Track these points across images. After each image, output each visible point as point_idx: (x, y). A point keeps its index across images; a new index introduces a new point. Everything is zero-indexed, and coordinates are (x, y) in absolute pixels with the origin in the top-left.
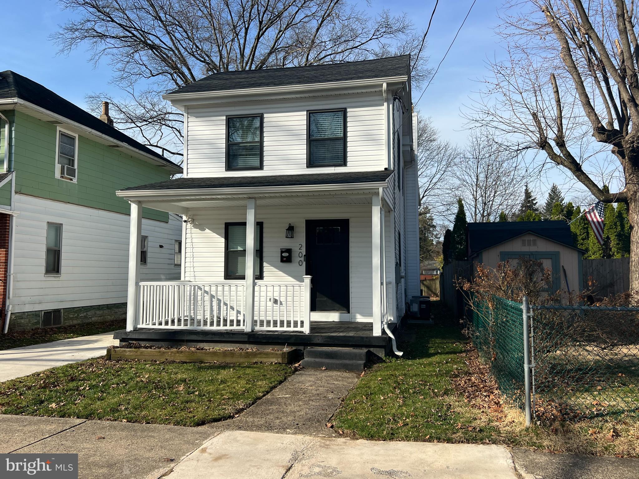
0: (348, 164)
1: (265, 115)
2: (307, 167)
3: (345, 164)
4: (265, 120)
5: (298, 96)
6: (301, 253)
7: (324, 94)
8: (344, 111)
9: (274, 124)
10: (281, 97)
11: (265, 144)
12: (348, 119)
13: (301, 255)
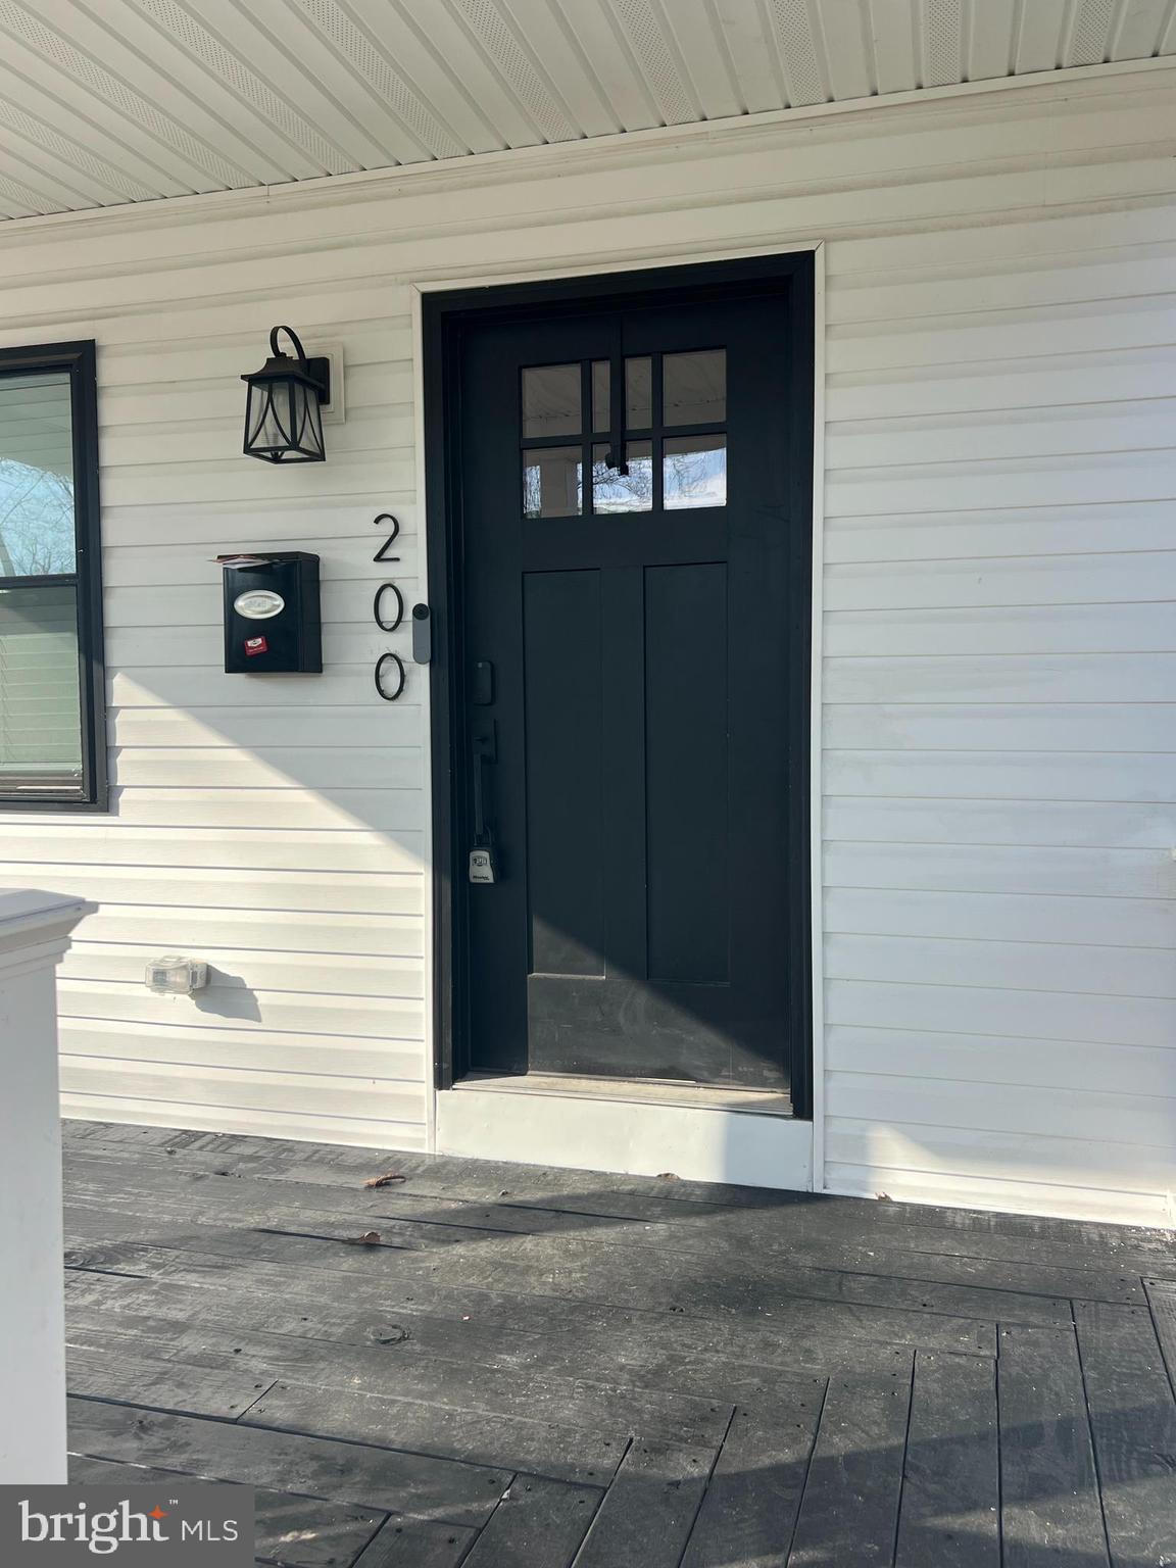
6: (389, 595)
13: (390, 611)
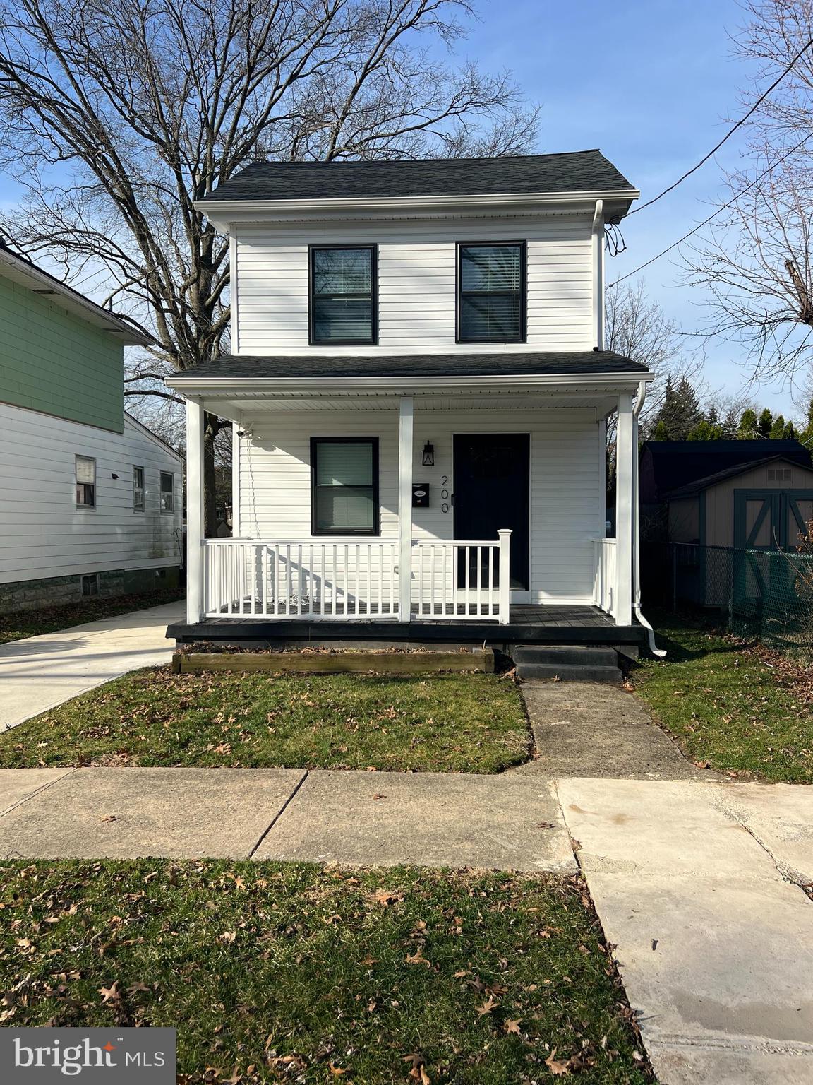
0: (529, 338)
1: (381, 247)
2: (457, 342)
3: (522, 338)
4: (381, 256)
5: (442, 215)
6: (445, 492)
7: (488, 213)
8: (523, 246)
9: (396, 264)
10: (412, 216)
11: (381, 299)
12: (529, 261)
13: (445, 495)
